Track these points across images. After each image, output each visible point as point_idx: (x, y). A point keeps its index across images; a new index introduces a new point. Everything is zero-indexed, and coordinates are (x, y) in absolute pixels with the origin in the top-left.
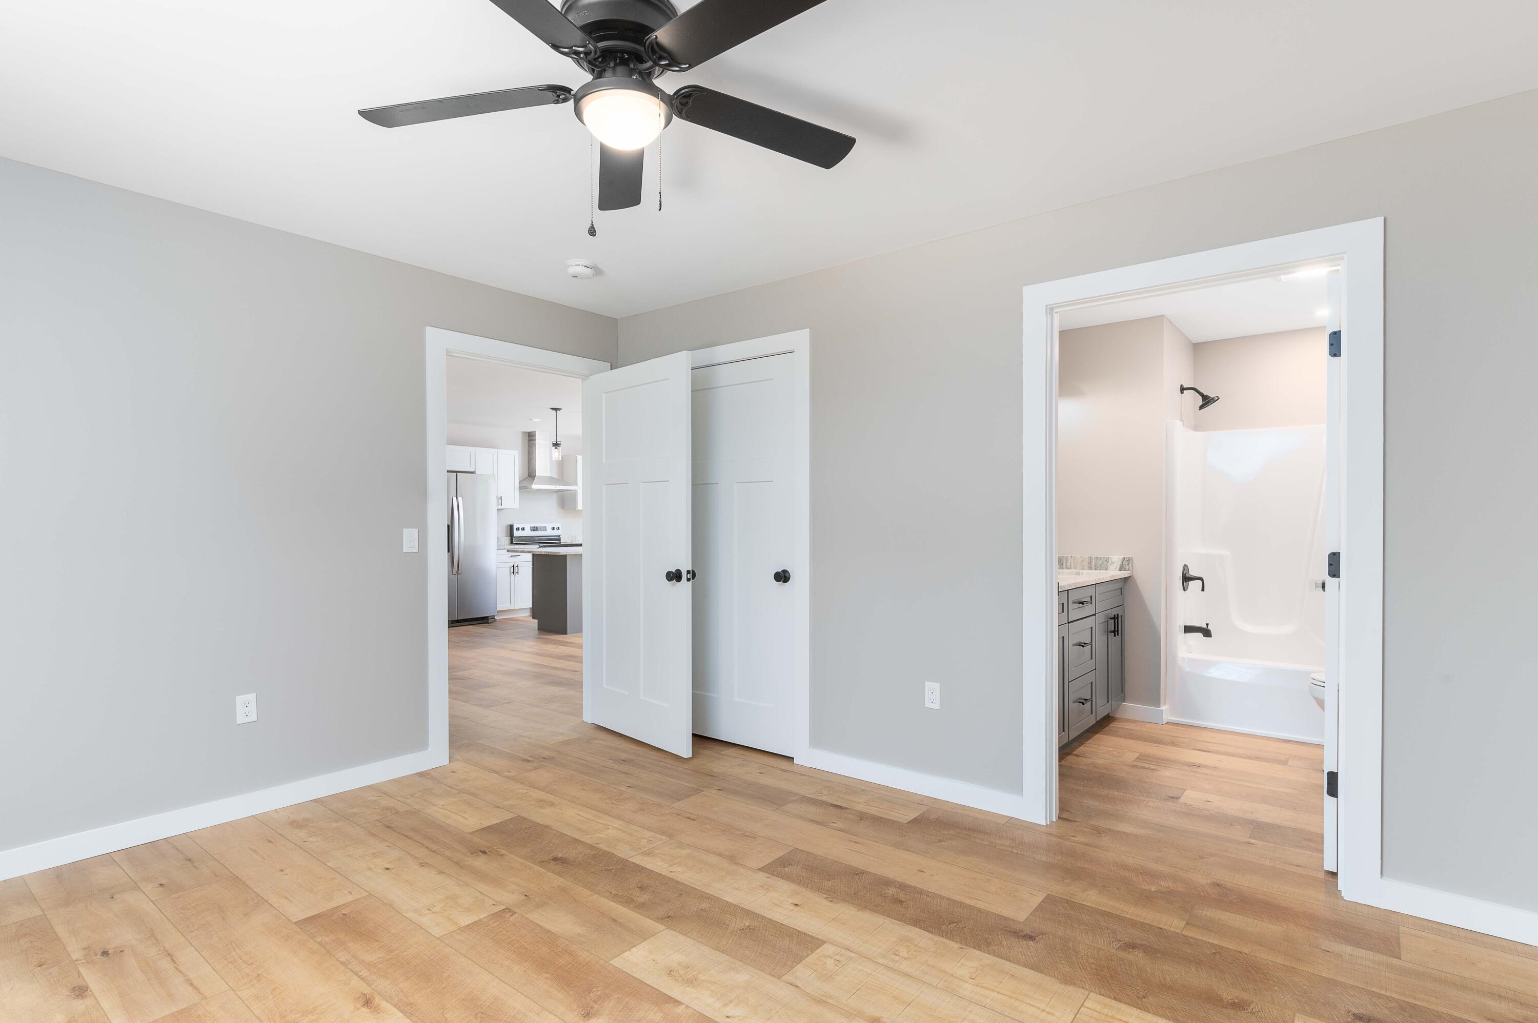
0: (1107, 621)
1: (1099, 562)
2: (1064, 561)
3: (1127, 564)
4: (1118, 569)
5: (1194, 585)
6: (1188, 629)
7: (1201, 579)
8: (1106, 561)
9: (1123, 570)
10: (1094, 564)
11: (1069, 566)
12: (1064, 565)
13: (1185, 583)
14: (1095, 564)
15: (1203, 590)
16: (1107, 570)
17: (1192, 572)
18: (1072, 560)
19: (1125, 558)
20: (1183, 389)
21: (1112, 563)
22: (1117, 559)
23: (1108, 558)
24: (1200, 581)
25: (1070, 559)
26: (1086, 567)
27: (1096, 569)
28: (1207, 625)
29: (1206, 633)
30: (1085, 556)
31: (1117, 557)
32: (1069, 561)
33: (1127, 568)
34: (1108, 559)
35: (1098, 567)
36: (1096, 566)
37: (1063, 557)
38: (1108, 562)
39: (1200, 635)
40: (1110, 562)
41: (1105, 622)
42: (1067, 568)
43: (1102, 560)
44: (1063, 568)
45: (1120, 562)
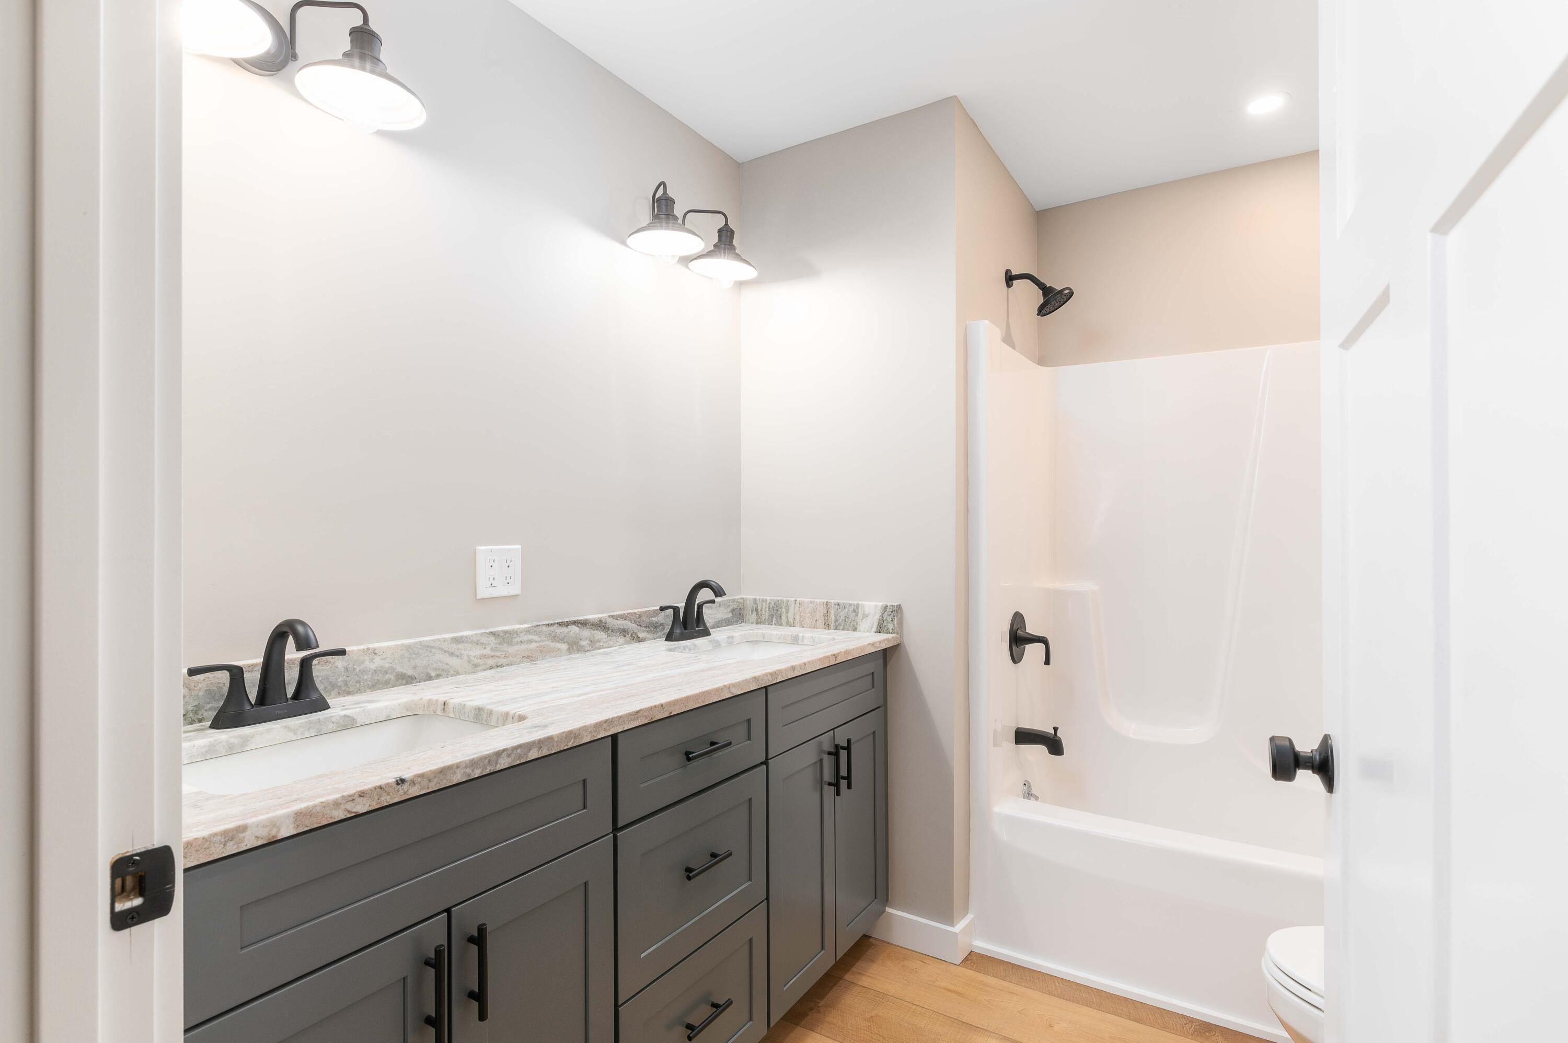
0: (821, 761)
1: (843, 614)
2: (784, 610)
3: (889, 619)
4: (874, 629)
5: (1033, 651)
6: (1024, 737)
7: (1043, 640)
8: (854, 611)
9: (884, 632)
10: (833, 618)
11: (791, 620)
12: (784, 618)
13: (1014, 648)
14: (836, 616)
15: (1047, 662)
16: (855, 630)
17: (1032, 629)
18: (797, 609)
19: (886, 607)
20: (1010, 279)
21: (865, 616)
22: (872, 607)
23: (858, 606)
24: (1042, 646)
25: (793, 605)
26: (821, 622)
27: (836, 628)
28: (1056, 729)
29: (1054, 745)
30: (818, 601)
31: (874, 603)
32: (791, 610)
33: (890, 627)
34: (858, 608)
35: (840, 625)
36: (836, 621)
37: (782, 601)
38: (857, 615)
39: (1042, 749)
40: (860, 615)
41: (816, 763)
42: (788, 624)
43: (846, 610)
44: (781, 625)
45: (878, 616)
